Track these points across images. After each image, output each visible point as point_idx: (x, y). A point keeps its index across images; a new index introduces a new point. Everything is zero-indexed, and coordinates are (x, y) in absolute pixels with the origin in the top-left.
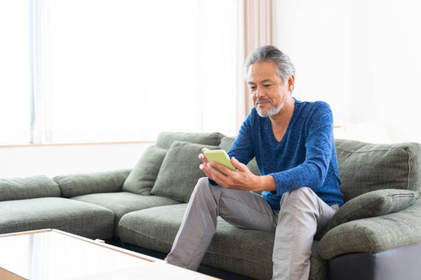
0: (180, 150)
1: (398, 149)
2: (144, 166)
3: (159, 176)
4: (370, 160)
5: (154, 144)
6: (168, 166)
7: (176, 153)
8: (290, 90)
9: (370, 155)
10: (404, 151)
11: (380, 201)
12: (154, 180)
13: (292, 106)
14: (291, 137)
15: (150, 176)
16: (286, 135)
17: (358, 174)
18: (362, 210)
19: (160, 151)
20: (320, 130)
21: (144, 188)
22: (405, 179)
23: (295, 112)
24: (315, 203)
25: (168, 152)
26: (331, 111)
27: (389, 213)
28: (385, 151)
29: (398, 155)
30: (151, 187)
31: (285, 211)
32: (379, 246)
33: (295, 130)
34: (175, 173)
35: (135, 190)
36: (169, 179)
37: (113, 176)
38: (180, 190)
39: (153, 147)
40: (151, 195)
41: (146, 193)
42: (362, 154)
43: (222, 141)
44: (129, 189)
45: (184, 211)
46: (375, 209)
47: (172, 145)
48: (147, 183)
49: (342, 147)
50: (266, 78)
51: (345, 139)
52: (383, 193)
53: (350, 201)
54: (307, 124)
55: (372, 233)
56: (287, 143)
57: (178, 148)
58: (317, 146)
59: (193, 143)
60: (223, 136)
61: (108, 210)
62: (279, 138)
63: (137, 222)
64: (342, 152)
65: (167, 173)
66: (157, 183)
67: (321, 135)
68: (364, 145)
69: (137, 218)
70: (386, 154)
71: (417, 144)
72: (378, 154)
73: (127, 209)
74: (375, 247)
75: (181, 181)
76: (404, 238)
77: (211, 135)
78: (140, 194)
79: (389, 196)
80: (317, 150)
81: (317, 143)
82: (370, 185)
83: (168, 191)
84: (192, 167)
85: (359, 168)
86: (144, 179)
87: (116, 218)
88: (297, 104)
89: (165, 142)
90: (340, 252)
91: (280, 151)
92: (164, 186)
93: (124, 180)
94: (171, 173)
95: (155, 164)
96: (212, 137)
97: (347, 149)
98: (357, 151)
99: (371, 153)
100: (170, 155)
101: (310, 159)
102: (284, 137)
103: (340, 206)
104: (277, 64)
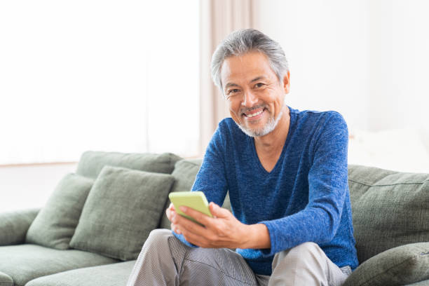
0: (113, 180)
2: (59, 204)
4: (397, 199)
6: (95, 205)
7: (108, 185)
8: (287, 92)
9: (396, 190)
11: (410, 262)
12: (74, 226)
14: (288, 163)
15: (67, 220)
16: (280, 161)
17: (379, 218)
18: (385, 275)
19: (83, 181)
20: (331, 156)
21: (59, 238)
25: (96, 183)
26: (346, 126)
27: (424, 279)
28: (418, 184)
30: (70, 236)
31: (278, 277)
33: (293, 153)
34: (105, 215)
35: (45, 241)
36: (97, 224)
37: (10, 220)
38: (115, 242)
39: (73, 174)
40: (71, 248)
41: (62, 246)
42: (383, 189)
43: (176, 165)
44: (34, 238)
46: (403, 274)
47: (102, 172)
48: (64, 230)
49: (356, 176)
50: (257, 76)
51: (359, 164)
52: (415, 249)
56: (281, 174)
57: (109, 176)
58: (326, 181)
59: (134, 168)
60: (178, 159)
64: (356, 185)
65: (94, 216)
66: (78, 231)
67: (332, 164)
68: (387, 174)
70: (420, 189)
72: (408, 189)
73: (33, 273)
75: (115, 228)
77: (160, 158)
78: (52, 247)
79: (424, 253)
80: (325, 188)
81: (327, 176)
82: (397, 236)
83: (95, 242)
84: (131, 207)
85: (381, 209)
86: (59, 225)
89: (90, 167)
91: (271, 186)
92: (88, 236)
93: (28, 226)
94: (100, 216)
95: (75, 202)
96: (161, 160)
97: (362, 180)
98: (377, 183)
99: (398, 187)
100: (99, 187)
101: (316, 201)
102: (277, 165)
103: (353, 268)
104: (269, 56)
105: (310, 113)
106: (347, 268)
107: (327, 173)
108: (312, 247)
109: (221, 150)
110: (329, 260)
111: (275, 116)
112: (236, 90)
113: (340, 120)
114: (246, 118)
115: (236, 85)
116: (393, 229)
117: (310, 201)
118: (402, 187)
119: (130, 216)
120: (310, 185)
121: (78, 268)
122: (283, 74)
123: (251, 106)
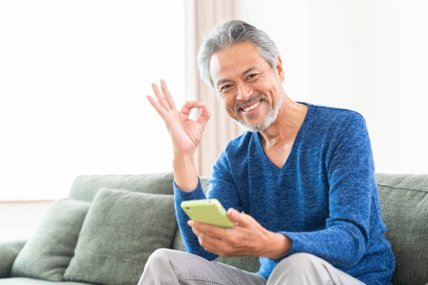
8: (282, 79)
25: (92, 206)
39: (65, 199)
40: (65, 281)
95: (70, 227)
111: (273, 105)
112: (228, 86)
114: (243, 113)
115: (228, 81)
122: (276, 62)
123: (247, 99)
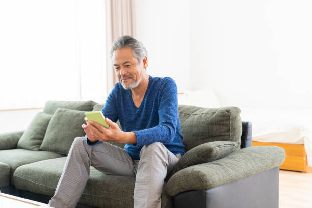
0: (62, 115)
1: (223, 112)
2: (34, 128)
3: (45, 136)
4: (203, 120)
5: (42, 111)
6: (53, 127)
7: (59, 118)
8: (145, 67)
9: (202, 116)
10: (226, 112)
11: (210, 151)
12: (42, 139)
13: (147, 81)
14: (147, 103)
15: (39, 136)
16: (143, 102)
17: (195, 130)
18: (198, 158)
21: (34, 145)
22: (228, 133)
23: (150, 85)
24: (166, 155)
25: (53, 117)
26: (176, 85)
27: (217, 159)
28: (214, 113)
29: (223, 116)
30: (40, 144)
31: (143, 160)
32: (209, 185)
33: (150, 99)
34: (58, 133)
35: (27, 147)
36: (54, 138)
37: (9, 136)
38: (63, 147)
39: (41, 113)
40: (40, 150)
41: (35, 149)
42: (197, 116)
43: (94, 107)
44: (21, 146)
45: (64, 163)
46: (206, 157)
47: (56, 111)
48: (37, 141)
49: (183, 110)
50: (126, 61)
51: (184, 104)
52: (212, 145)
53: (189, 151)
54: (159, 95)
55: (204, 175)
56: (144, 109)
57: (60, 113)
58: (167, 113)
59: (73, 109)
60: (95, 104)
61: (5, 164)
62: (138, 105)
63: (28, 173)
64: (183, 114)
65: (52, 133)
66: (44, 141)
68: (198, 109)
69: (28, 170)
70: (214, 115)
71: (236, 108)
72: (209, 115)
73: (20, 163)
74: (207, 186)
75: (63, 139)
76: (228, 177)
78: (31, 150)
79: (216, 146)
80: (167, 117)
81: (168, 111)
82: (203, 139)
83: (53, 147)
84: (72, 128)
85: (195, 126)
86: (34, 139)
87: (11, 171)
88: (151, 79)
89: (50, 109)
90: (182, 190)
91: (139, 115)
92: (49, 143)
93: (19, 139)
94: (55, 133)
95: (42, 127)
96: (87, 105)
97: (187, 112)
98: (194, 113)
99: (204, 114)
100: (55, 118)
101: (163, 123)
102: (141, 104)
103: (182, 155)
104: (133, 49)
105: (159, 79)
106: (179, 155)
107: (168, 109)
108: (159, 144)
109: (114, 97)
110: (168, 150)
113: (173, 82)
116: (202, 135)
117: (160, 123)
118: (206, 115)
119: (71, 133)
120: (160, 116)
121: (44, 159)
